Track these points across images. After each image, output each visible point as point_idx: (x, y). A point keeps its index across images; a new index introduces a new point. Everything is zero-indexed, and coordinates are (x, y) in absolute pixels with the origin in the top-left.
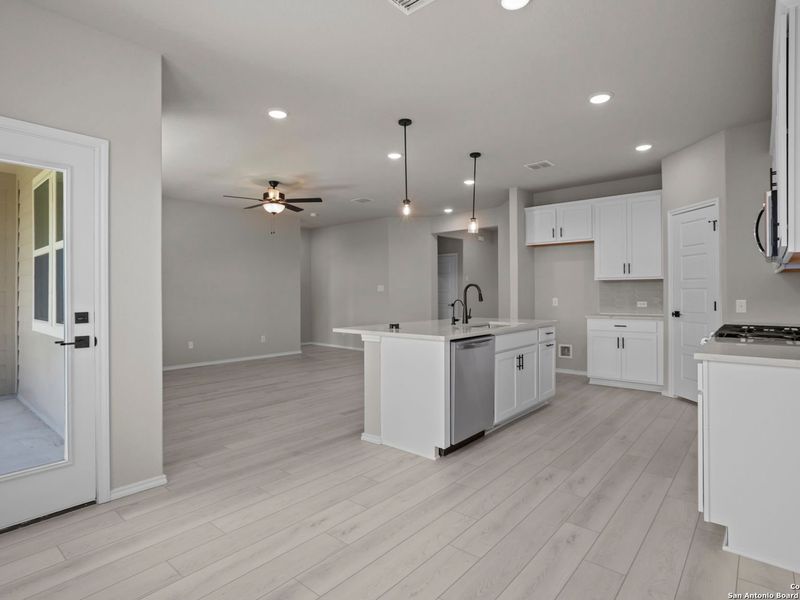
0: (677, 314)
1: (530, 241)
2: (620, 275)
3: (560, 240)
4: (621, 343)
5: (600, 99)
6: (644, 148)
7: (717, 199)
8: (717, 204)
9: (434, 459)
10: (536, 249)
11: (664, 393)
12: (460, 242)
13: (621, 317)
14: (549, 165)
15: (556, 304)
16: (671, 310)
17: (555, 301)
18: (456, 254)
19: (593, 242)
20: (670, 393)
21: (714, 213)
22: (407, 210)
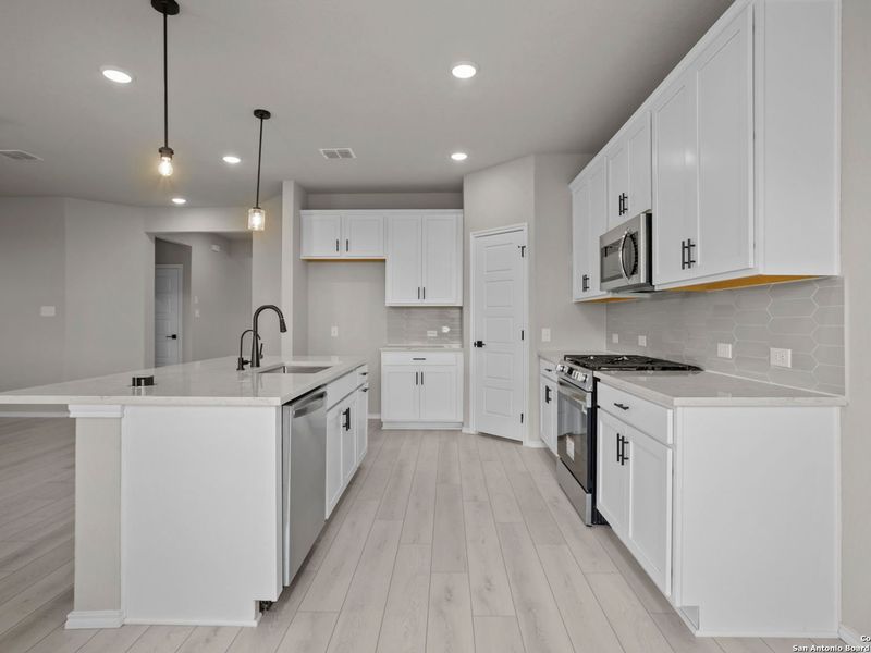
0: (480, 344)
1: (306, 255)
2: (413, 301)
3: (344, 255)
4: (420, 379)
5: (464, 72)
6: (459, 157)
7: (526, 224)
8: (526, 229)
9: (254, 624)
10: (310, 264)
11: (465, 430)
12: (187, 249)
13: (420, 348)
14: (351, 156)
15: (336, 334)
16: (473, 340)
17: (335, 332)
18: (181, 266)
19: (384, 261)
20: (472, 429)
21: (522, 238)
22: (165, 167)
